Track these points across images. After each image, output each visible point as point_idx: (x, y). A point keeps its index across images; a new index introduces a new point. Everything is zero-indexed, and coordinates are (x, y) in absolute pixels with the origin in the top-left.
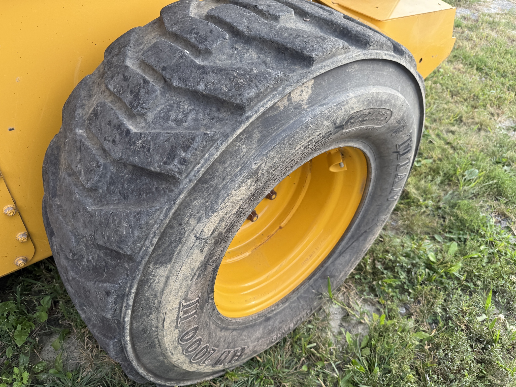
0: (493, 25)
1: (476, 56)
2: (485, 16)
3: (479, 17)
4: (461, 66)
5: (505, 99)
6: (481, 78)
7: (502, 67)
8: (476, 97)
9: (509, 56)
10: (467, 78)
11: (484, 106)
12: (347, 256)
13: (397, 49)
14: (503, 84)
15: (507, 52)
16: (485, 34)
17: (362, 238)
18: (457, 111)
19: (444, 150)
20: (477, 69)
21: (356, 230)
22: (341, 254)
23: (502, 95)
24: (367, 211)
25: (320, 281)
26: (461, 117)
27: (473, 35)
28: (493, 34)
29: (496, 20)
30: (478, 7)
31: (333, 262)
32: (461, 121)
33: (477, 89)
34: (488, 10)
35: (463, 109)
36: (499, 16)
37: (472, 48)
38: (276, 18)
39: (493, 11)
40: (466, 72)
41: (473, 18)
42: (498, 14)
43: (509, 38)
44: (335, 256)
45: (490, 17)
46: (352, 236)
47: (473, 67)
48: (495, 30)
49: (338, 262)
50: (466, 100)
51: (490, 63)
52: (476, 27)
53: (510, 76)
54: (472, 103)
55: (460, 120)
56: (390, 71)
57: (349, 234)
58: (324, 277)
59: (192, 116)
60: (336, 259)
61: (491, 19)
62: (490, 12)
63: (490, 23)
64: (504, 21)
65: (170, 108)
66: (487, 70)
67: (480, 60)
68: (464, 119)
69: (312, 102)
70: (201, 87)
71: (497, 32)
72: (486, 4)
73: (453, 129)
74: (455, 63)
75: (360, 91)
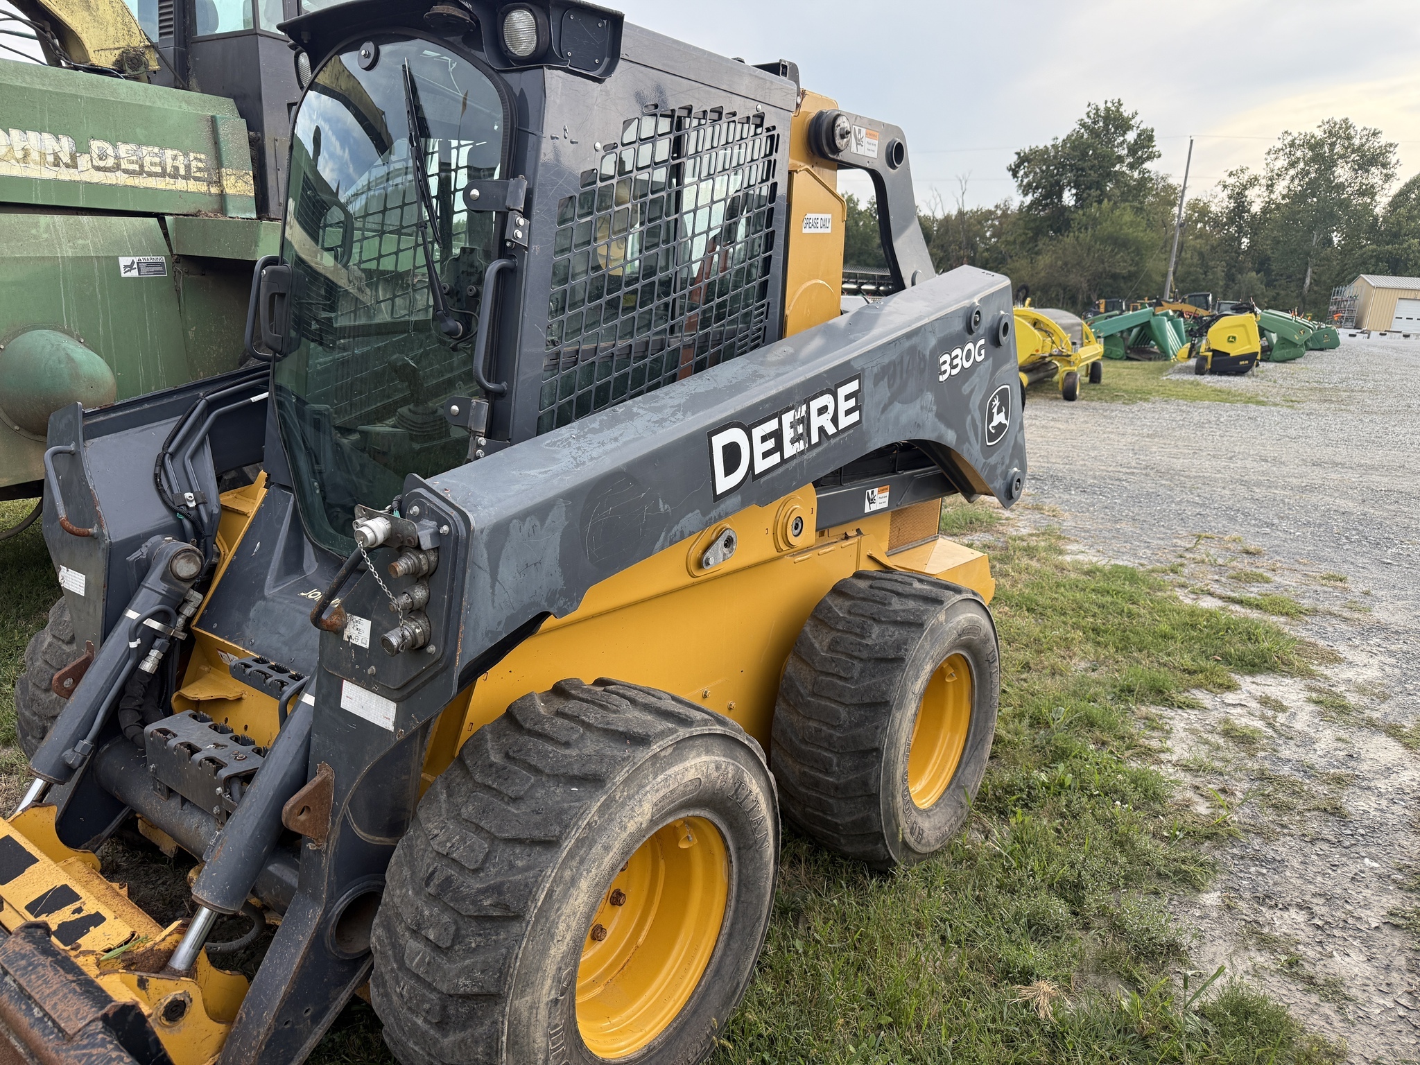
0: (1030, 552)
1: (1021, 594)
2: (1015, 540)
3: (1007, 542)
4: (1007, 608)
5: (1073, 639)
6: (1036, 621)
7: (1058, 604)
8: (1037, 640)
9: (1062, 589)
10: (1018, 622)
11: (1051, 650)
12: (972, 766)
13: (975, 594)
14: (1065, 623)
15: (1058, 585)
16: (1023, 566)
17: (980, 747)
18: (1021, 657)
19: (1021, 697)
20: (1028, 610)
21: (973, 739)
22: (967, 764)
23: (1068, 635)
24: (977, 719)
25: (957, 791)
26: (1028, 663)
27: (1008, 568)
28: (1034, 563)
29: (1033, 544)
30: (1001, 528)
31: (963, 773)
32: (1030, 668)
33: (1036, 631)
34: (1017, 531)
35: (1028, 655)
36: (1034, 538)
37: (1013, 586)
38: (911, 584)
39: (1024, 532)
40: (1015, 615)
41: (1000, 545)
42: (1032, 535)
43: (1056, 567)
44: (963, 766)
45: (1023, 540)
46: (972, 745)
47: (1021, 608)
48: (1035, 559)
49: (966, 772)
50: (1027, 645)
51: (1041, 600)
52: (1008, 557)
53: (1071, 613)
54: (1035, 647)
55: (1026, 667)
56: (973, 605)
57: (969, 743)
58: (960, 787)
59: (897, 633)
60: (964, 770)
61: (1025, 544)
62: (1020, 534)
63: (1025, 550)
64: (1043, 544)
65: (884, 631)
66: (1040, 610)
67: (1028, 599)
68: (1032, 665)
69: (946, 621)
70: (899, 619)
71: (1038, 560)
72: (1011, 522)
73: (1024, 676)
74: (998, 606)
75: (964, 616)
